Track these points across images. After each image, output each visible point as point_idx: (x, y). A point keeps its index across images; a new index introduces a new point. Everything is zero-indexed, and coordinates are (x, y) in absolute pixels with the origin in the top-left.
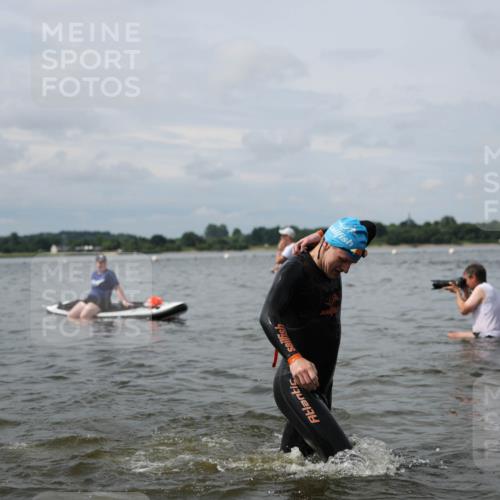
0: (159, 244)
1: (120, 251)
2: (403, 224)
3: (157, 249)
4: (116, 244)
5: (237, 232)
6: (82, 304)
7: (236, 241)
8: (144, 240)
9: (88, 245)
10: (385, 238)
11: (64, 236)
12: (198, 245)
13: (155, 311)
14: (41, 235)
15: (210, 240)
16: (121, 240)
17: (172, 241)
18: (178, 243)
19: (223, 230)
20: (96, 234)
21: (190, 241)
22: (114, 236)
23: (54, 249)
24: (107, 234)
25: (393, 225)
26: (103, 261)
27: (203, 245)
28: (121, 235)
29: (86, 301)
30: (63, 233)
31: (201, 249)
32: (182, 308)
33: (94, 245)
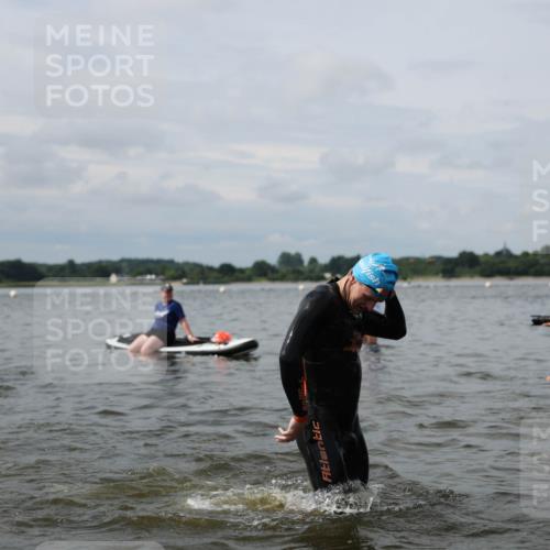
0: (228, 273)
1: (185, 280)
2: (498, 254)
3: (226, 278)
4: (180, 272)
5: (313, 261)
6: (143, 337)
7: (311, 271)
8: (211, 269)
9: (151, 273)
10: (478, 269)
11: (124, 265)
12: (270, 275)
13: (222, 347)
14: (100, 262)
15: (284, 270)
16: (186, 269)
17: (242, 271)
18: (248, 273)
19: (298, 259)
20: (159, 262)
21: (262, 271)
22: (178, 264)
23: (114, 278)
24: (171, 262)
25: (486, 255)
26: (170, 291)
27: (275, 276)
28: (187, 264)
29: (149, 334)
30: (123, 261)
31: (273, 280)
32: (253, 345)
33: (157, 274)
